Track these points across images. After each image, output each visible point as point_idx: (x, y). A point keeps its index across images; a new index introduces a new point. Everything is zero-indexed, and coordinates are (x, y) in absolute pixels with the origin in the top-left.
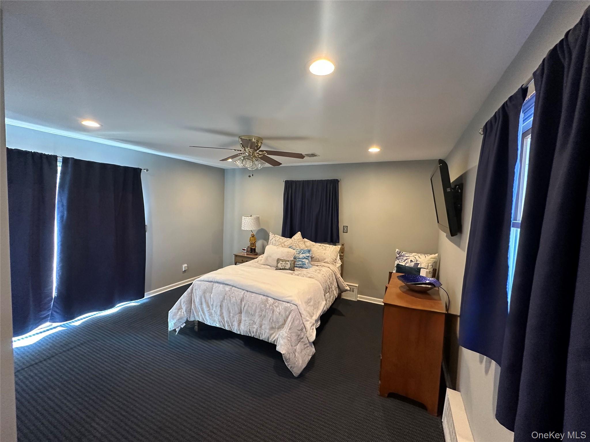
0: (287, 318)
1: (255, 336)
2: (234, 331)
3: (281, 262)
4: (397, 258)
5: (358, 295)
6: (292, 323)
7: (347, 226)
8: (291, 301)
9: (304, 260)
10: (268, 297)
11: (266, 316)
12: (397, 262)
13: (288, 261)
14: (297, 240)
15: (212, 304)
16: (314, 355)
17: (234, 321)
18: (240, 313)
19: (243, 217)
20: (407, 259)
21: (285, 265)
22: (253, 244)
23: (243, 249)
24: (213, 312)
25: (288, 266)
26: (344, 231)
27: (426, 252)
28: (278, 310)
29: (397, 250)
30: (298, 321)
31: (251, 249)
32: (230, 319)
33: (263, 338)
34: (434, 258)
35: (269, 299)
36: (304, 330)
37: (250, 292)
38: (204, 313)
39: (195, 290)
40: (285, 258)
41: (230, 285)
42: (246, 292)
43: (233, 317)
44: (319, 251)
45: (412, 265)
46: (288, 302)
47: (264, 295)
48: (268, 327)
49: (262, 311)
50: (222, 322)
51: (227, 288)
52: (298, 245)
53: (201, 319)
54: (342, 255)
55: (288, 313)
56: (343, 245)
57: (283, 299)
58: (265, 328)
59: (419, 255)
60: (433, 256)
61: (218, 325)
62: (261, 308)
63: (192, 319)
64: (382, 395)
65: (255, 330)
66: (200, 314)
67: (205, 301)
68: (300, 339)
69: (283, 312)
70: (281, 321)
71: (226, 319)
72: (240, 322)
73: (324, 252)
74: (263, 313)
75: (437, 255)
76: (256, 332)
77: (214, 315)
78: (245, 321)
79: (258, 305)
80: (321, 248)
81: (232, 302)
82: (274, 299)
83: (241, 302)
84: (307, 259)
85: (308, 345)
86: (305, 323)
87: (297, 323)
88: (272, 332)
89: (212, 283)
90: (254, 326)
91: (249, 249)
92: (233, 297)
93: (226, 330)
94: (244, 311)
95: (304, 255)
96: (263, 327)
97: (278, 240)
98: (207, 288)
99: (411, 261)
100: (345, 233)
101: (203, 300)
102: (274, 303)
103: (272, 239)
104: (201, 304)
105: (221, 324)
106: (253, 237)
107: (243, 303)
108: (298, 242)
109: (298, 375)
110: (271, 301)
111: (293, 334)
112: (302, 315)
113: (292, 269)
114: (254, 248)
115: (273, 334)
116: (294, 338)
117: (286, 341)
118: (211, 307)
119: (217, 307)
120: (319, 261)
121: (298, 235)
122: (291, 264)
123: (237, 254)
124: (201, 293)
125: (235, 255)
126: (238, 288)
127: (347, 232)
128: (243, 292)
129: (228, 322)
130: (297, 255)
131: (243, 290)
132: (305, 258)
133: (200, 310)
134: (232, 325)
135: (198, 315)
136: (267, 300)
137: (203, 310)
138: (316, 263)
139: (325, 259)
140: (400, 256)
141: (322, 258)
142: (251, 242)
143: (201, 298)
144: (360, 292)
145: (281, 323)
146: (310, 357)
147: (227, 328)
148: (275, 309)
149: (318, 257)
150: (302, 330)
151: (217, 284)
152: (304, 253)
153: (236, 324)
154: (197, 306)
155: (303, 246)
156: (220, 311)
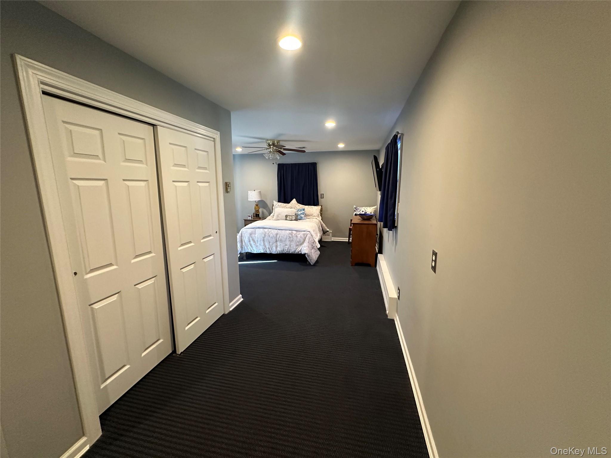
0: (305, 238)
1: (287, 252)
2: (273, 252)
3: (288, 217)
4: (354, 211)
5: (332, 238)
6: (309, 240)
7: (323, 194)
8: (307, 230)
9: (301, 215)
10: (292, 230)
11: (293, 239)
12: (355, 213)
13: (293, 216)
14: (295, 204)
15: (257, 240)
16: (320, 254)
17: (273, 247)
18: (276, 242)
19: (249, 191)
20: (360, 211)
21: (292, 218)
22: (258, 211)
23: (249, 216)
24: (258, 244)
25: (294, 218)
26: (322, 197)
27: (370, 206)
28: (299, 236)
29: (354, 206)
30: (311, 239)
31: (256, 215)
32: (270, 246)
33: (292, 251)
34: (375, 209)
35: (293, 231)
36: (314, 243)
37: (281, 230)
38: (252, 246)
39: (244, 234)
40: (290, 214)
41: (267, 228)
42: (278, 230)
43: (272, 245)
44: (308, 210)
45: (363, 213)
46: (304, 231)
47: (290, 230)
48: (295, 245)
49: (290, 237)
50: (265, 249)
51: (266, 230)
52: (296, 207)
53: (250, 250)
54: (321, 212)
55: (305, 236)
56: (321, 206)
57: (302, 230)
58: (293, 246)
59: (367, 207)
60: (374, 207)
61: (262, 252)
62: (289, 237)
63: (243, 252)
64: (352, 265)
65: (287, 249)
66: (249, 247)
67: (252, 240)
68: (313, 248)
69: (302, 236)
70: (302, 240)
71: (267, 247)
72: (276, 247)
73: (312, 210)
74: (291, 239)
75: (376, 206)
76: (288, 249)
77: (259, 246)
78: (280, 245)
79: (287, 235)
80: (309, 208)
81: (270, 237)
82: (296, 231)
83: (277, 236)
84: (303, 214)
85: (317, 250)
86: (315, 239)
87: (311, 240)
88: (297, 247)
89: (255, 229)
90: (286, 247)
91: (255, 215)
92: (271, 234)
93: (267, 253)
94: (279, 240)
95: (301, 212)
96: (292, 246)
97: (280, 205)
98: (252, 232)
99: (363, 211)
100: (322, 199)
101: (251, 239)
102: (296, 233)
103: (276, 205)
104: (250, 241)
105: (265, 250)
106: (257, 206)
107: (278, 236)
108: (296, 205)
109: (313, 264)
110: (294, 232)
111: (310, 245)
112: (313, 236)
113: (296, 220)
114: (258, 213)
115: (297, 248)
116: (310, 246)
117: (307, 247)
118: (256, 242)
119: (261, 241)
120: (309, 216)
121: (294, 201)
122: (295, 217)
123: (246, 219)
124: (248, 235)
125: (244, 220)
126: (273, 229)
127: (323, 198)
128: (276, 231)
129: (269, 248)
130: (297, 213)
131: (276, 229)
132: (302, 214)
133: (249, 245)
134: (272, 250)
135: (248, 248)
136: (292, 232)
137: (251, 245)
138: (308, 217)
139: (313, 214)
140: (356, 210)
141: (311, 214)
142: (256, 210)
143: (249, 238)
144: (334, 236)
145: (302, 242)
146: (318, 256)
147: (268, 252)
148: (297, 235)
149: (308, 213)
150: (313, 243)
151: (258, 229)
152: (301, 211)
153: (274, 248)
154: (246, 243)
155: (298, 208)
156: (263, 243)
